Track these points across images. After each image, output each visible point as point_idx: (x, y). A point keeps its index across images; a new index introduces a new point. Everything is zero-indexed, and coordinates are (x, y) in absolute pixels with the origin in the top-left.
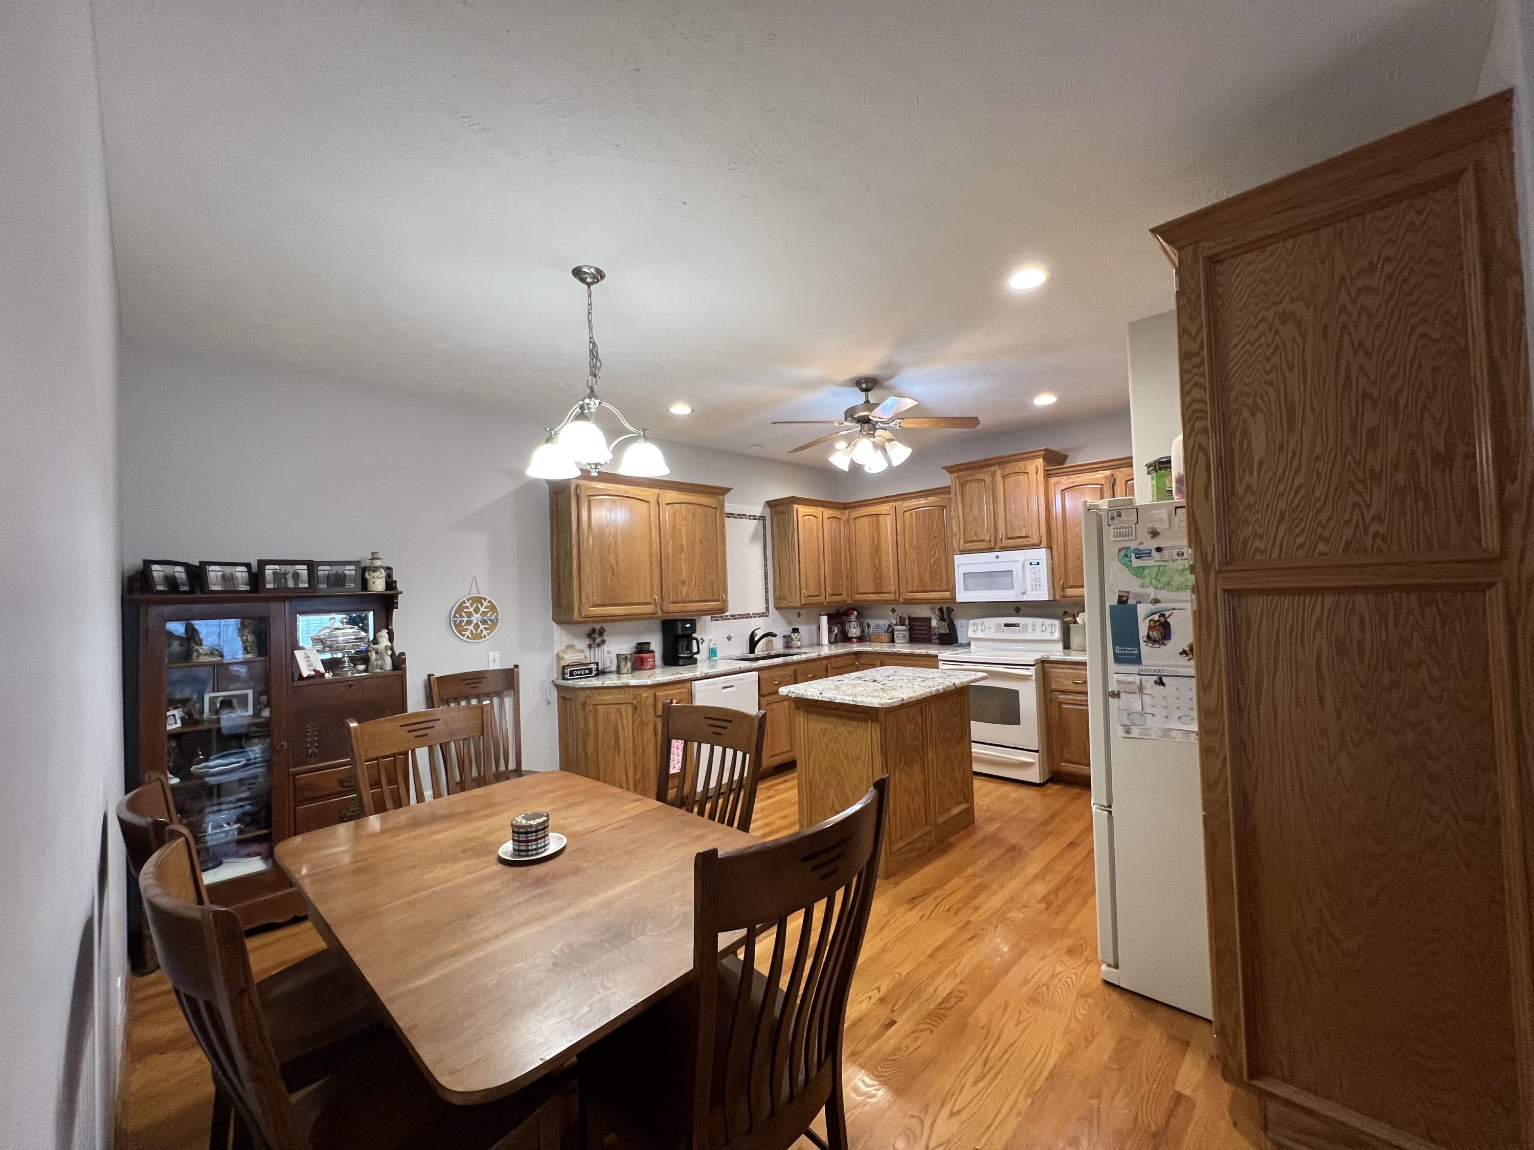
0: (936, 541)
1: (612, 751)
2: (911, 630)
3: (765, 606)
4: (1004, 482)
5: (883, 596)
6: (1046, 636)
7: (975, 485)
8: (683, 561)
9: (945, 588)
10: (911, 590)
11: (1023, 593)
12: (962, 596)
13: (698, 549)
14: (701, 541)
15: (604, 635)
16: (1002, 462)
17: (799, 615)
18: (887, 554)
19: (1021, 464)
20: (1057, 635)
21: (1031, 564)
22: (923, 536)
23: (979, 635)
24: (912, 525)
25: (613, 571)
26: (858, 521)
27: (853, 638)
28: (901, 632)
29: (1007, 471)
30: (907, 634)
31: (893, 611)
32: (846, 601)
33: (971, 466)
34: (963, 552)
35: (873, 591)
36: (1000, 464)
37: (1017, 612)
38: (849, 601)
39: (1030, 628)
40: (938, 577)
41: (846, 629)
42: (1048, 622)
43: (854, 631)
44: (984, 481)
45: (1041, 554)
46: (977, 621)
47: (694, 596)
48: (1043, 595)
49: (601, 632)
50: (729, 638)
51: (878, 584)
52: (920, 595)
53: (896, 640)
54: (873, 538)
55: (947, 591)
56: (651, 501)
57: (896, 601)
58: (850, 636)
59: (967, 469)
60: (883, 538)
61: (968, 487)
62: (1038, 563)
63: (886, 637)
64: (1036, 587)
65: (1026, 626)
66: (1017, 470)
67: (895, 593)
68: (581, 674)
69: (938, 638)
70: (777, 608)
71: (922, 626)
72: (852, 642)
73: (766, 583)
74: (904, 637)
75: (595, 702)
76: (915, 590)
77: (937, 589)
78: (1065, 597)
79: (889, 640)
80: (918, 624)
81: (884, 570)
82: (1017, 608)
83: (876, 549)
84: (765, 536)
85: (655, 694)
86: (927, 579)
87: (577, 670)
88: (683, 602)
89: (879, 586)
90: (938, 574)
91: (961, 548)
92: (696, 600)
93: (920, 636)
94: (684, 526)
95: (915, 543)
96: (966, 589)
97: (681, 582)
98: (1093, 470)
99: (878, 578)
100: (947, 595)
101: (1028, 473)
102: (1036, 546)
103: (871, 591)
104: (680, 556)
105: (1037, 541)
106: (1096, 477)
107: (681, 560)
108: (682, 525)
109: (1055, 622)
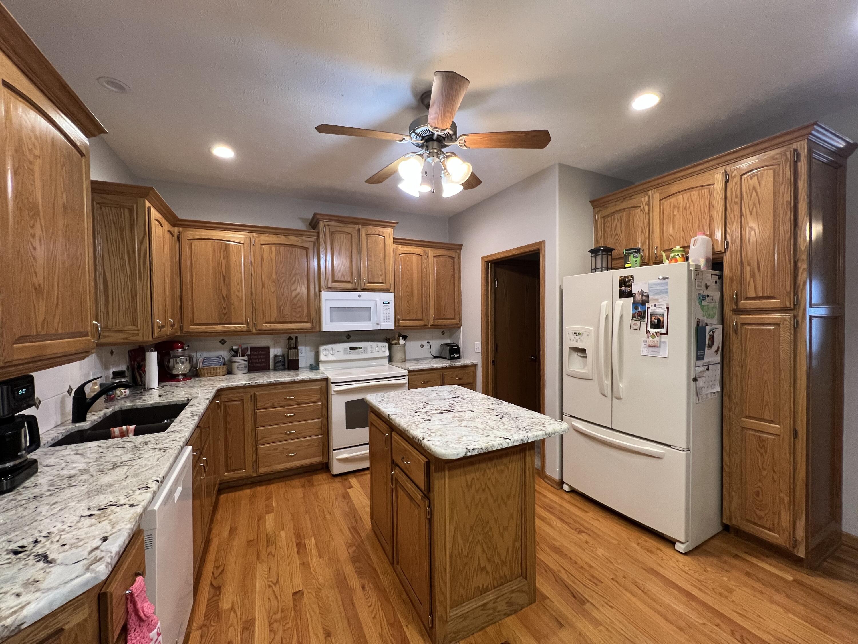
0: (298, 277)
2: (249, 360)
4: (367, 239)
5: (232, 327)
6: (381, 354)
7: (343, 236)
8: (38, 243)
9: (306, 320)
10: (268, 321)
11: (378, 324)
12: (327, 326)
13: (61, 222)
14: (64, 207)
16: (366, 223)
17: (112, 353)
18: (239, 283)
19: (380, 229)
20: (387, 354)
21: (384, 303)
22: (283, 270)
23: (331, 358)
24: (271, 259)
26: (194, 243)
27: (178, 375)
28: (241, 361)
29: (370, 232)
30: (246, 363)
31: (223, 342)
33: (340, 219)
34: (330, 289)
35: (217, 322)
36: (363, 224)
37: (348, 339)
38: (179, 334)
39: (369, 350)
40: (299, 310)
41: (173, 365)
42: (380, 344)
43: (181, 368)
44: (351, 234)
45: (389, 296)
46: (327, 347)
47: (56, 324)
48: (390, 325)
51: (225, 315)
52: (279, 326)
53: (235, 370)
55: (307, 322)
57: (248, 332)
58: (175, 372)
59: (336, 221)
62: (389, 303)
63: (222, 369)
64: (387, 319)
65: (366, 348)
66: (377, 232)
67: (248, 324)
71: (261, 355)
72: (179, 380)
74: (245, 367)
76: (273, 320)
77: (298, 320)
78: (399, 327)
79: (225, 373)
80: (256, 353)
81: (234, 301)
82: (349, 335)
83: (224, 277)
86: (286, 311)
88: (38, 337)
89: (226, 317)
90: (300, 307)
91: (330, 286)
92: (60, 331)
93: (257, 365)
94: (39, 161)
95: (274, 276)
96: (332, 321)
97: (36, 289)
98: (417, 245)
99: (225, 308)
100: (308, 325)
101: (384, 237)
102: (387, 290)
103: (214, 322)
104: (33, 227)
105: (388, 287)
106: (418, 250)
107: (34, 236)
108: (36, 157)
109: (386, 344)
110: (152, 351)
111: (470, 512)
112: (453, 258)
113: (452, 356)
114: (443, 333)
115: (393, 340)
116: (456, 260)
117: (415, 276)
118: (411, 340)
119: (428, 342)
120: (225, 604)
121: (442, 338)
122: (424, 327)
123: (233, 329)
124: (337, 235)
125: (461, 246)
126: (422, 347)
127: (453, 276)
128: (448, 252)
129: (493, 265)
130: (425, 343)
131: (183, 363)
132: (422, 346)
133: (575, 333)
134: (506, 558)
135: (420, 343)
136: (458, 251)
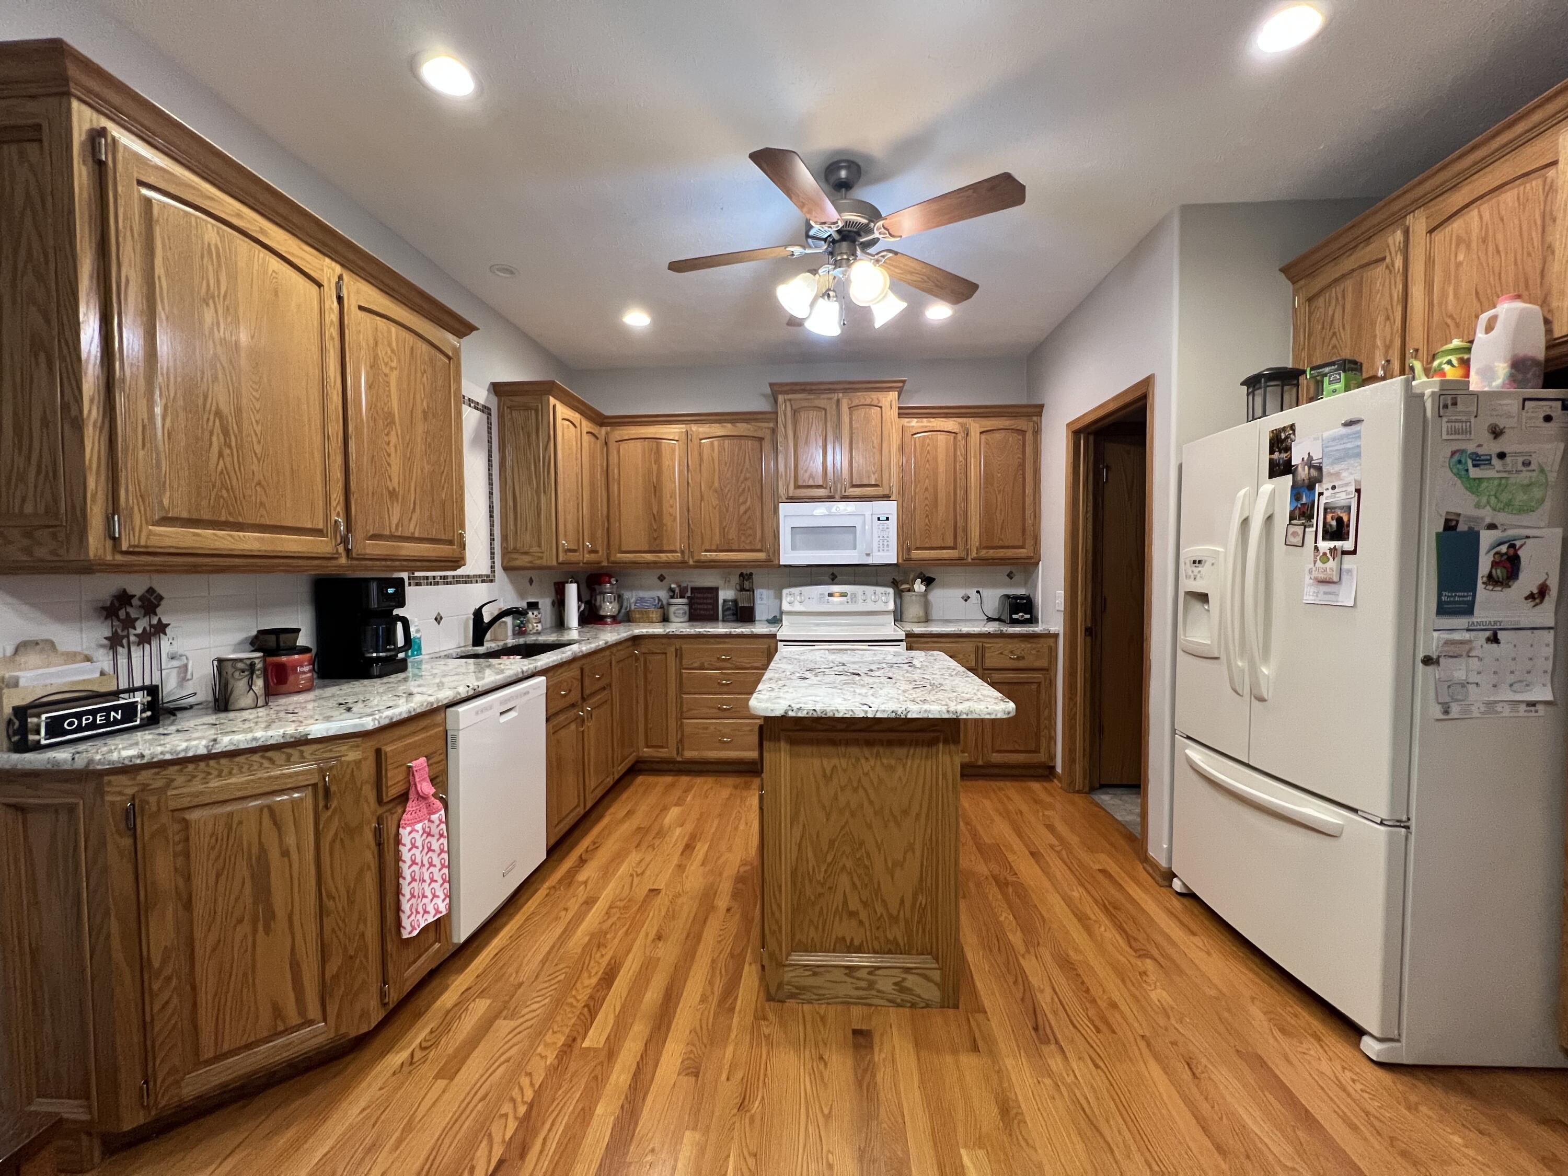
0: (749, 483)
1: (246, 928)
2: (690, 605)
3: (489, 564)
4: (851, 414)
5: (663, 557)
6: (879, 607)
7: (812, 414)
8: (393, 449)
9: (759, 547)
10: (708, 548)
11: (868, 555)
12: (789, 556)
13: (420, 428)
14: (425, 413)
15: (158, 610)
16: (851, 387)
17: (531, 581)
18: (673, 495)
19: (874, 395)
20: (891, 606)
21: (879, 519)
22: (729, 475)
23: (798, 607)
24: (713, 460)
25: (226, 432)
26: (623, 446)
27: (606, 617)
28: (679, 606)
29: (856, 402)
30: (686, 608)
31: (661, 578)
32: (599, 563)
33: (808, 387)
34: (792, 499)
35: (646, 548)
36: (845, 391)
37: (833, 580)
38: (605, 564)
39: (860, 598)
40: (750, 532)
41: (598, 603)
42: (880, 590)
43: (609, 608)
44: (825, 410)
45: (890, 508)
46: (793, 590)
47: (412, 528)
48: (890, 556)
49: (151, 603)
50: (438, 619)
51: (655, 539)
52: (723, 556)
53: (672, 618)
54: (650, 471)
55: (760, 551)
56: (325, 284)
57: (683, 564)
58: (602, 613)
59: (803, 391)
60: (666, 473)
61: (803, 415)
62: (887, 519)
63: (655, 614)
64: (885, 546)
65: (854, 595)
66: (868, 401)
67: (682, 552)
68: (93, 726)
69: (733, 614)
70: (505, 569)
71: (707, 598)
72: (606, 623)
73: (492, 525)
74: (685, 613)
75: (173, 805)
76: (714, 547)
77: (748, 547)
78: (910, 560)
79: (660, 619)
80: (699, 595)
81: (667, 520)
82: (833, 574)
83: (655, 489)
84: (490, 442)
85: (378, 752)
86: (733, 534)
87: (79, 716)
88: (392, 537)
89: (658, 542)
90: (750, 528)
91: (791, 495)
92: (417, 535)
93: (702, 612)
94: (396, 373)
95: (716, 484)
96: (794, 548)
97: (389, 492)
98: (947, 416)
99: (655, 530)
100: (761, 556)
101: (881, 407)
102: (886, 497)
103: (643, 549)
104: (387, 435)
105: (887, 492)
106: (951, 424)
107: (388, 444)
108: (392, 368)
109: (891, 591)
110: (571, 582)
111: (828, 816)
112: (1023, 432)
113: (1014, 616)
114: (1010, 576)
115: (902, 584)
116: (1029, 436)
117: (942, 468)
118: (944, 586)
119: (978, 592)
120: (581, 877)
121: (1004, 585)
122: (959, 562)
123: (665, 558)
124: (802, 414)
125: (1041, 407)
126: (966, 601)
127: (1022, 465)
128: (1012, 422)
129: (1091, 438)
130: (972, 592)
131: (611, 603)
132: (967, 599)
133: (1194, 562)
134: (899, 911)
135: (962, 592)
136: (1035, 418)
